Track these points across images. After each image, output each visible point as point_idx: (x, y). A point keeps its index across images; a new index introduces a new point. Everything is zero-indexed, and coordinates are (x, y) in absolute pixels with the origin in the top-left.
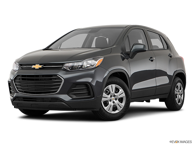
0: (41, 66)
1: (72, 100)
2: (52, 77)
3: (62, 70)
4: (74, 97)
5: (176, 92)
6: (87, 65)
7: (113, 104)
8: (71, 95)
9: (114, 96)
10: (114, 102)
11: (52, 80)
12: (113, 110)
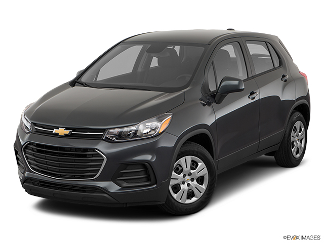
0: (67, 132)
1: (120, 190)
2: (87, 152)
3: (104, 140)
4: (125, 184)
6: (144, 130)
7: (187, 188)
9: (190, 174)
10: (189, 185)
11: (87, 156)
12: (188, 198)
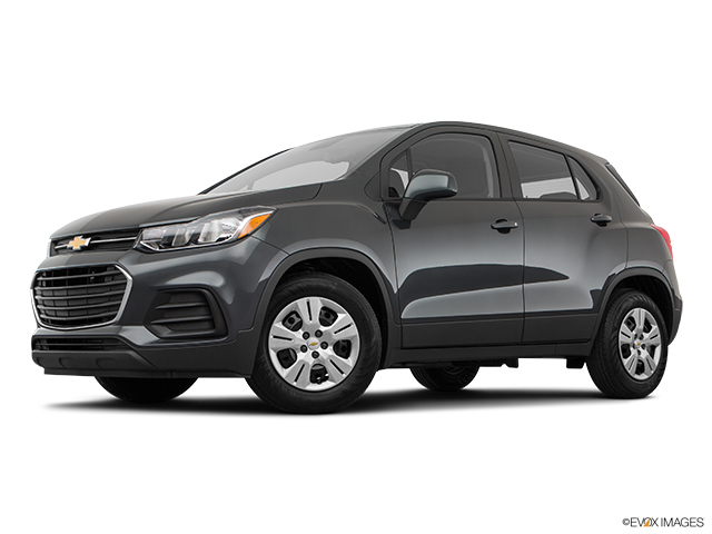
1: (156, 342)
4: (166, 333)
5: (622, 339)
6: (220, 233)
7: (311, 361)
8: (156, 327)
9: (319, 334)
10: (315, 355)
12: (313, 381)
